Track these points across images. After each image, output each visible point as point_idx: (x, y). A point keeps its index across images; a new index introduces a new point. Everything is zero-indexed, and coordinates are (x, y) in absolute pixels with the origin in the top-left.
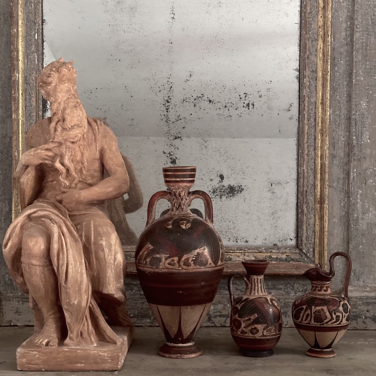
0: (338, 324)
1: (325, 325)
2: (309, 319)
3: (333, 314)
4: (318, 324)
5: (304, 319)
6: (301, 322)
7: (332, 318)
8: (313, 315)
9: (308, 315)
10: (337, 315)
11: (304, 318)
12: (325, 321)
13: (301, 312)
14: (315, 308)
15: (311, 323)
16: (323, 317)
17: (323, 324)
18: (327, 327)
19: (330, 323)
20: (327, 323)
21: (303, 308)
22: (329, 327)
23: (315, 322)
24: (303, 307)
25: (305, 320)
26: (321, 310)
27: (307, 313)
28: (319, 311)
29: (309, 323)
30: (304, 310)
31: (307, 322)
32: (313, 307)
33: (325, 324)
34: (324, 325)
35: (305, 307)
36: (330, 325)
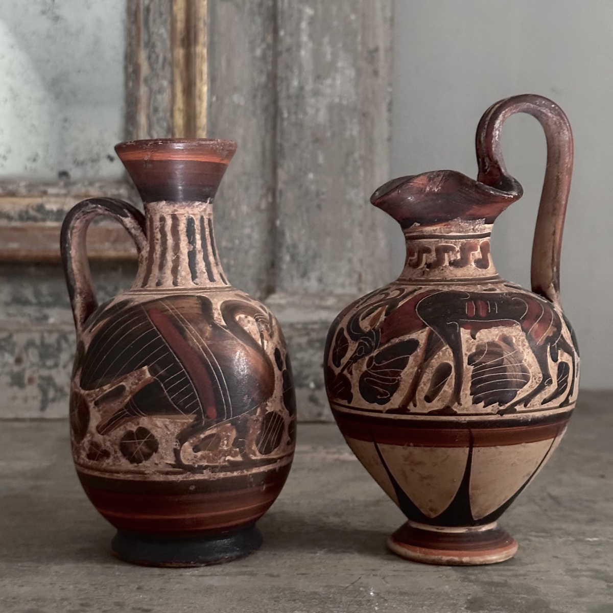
0: (561, 406)
1: (522, 413)
2: (448, 388)
3: (549, 360)
4: (489, 409)
5: (420, 395)
6: (403, 409)
7: (546, 379)
8: (468, 370)
9: (442, 373)
10: (562, 363)
11: (425, 387)
12: (522, 394)
13: (403, 364)
14: (474, 337)
15: (455, 408)
16: (513, 374)
17: (511, 410)
18: (525, 423)
19: (537, 401)
20: (526, 401)
21: (414, 344)
22: (536, 421)
23: (476, 401)
24: (413, 336)
25: (429, 399)
26: (502, 344)
27: (435, 362)
28: (493, 350)
29: (447, 411)
30: (419, 351)
31: (436, 404)
32: (465, 334)
33: (518, 408)
34: (514, 411)
35: (421, 336)
36: (537, 409)
